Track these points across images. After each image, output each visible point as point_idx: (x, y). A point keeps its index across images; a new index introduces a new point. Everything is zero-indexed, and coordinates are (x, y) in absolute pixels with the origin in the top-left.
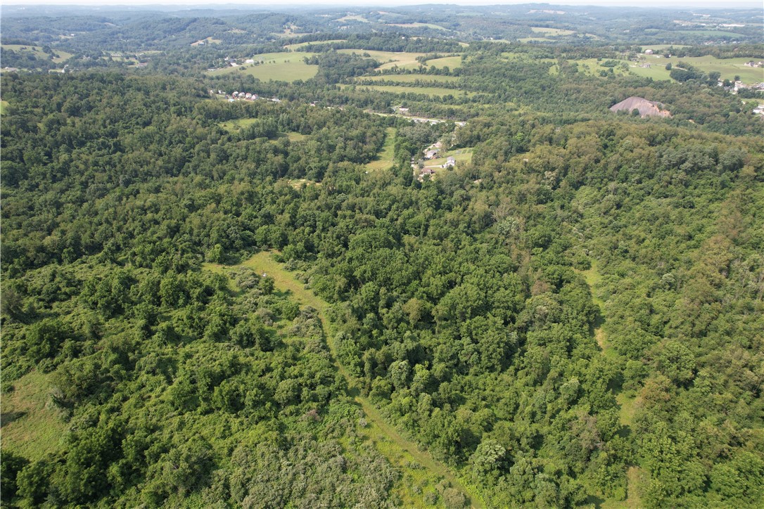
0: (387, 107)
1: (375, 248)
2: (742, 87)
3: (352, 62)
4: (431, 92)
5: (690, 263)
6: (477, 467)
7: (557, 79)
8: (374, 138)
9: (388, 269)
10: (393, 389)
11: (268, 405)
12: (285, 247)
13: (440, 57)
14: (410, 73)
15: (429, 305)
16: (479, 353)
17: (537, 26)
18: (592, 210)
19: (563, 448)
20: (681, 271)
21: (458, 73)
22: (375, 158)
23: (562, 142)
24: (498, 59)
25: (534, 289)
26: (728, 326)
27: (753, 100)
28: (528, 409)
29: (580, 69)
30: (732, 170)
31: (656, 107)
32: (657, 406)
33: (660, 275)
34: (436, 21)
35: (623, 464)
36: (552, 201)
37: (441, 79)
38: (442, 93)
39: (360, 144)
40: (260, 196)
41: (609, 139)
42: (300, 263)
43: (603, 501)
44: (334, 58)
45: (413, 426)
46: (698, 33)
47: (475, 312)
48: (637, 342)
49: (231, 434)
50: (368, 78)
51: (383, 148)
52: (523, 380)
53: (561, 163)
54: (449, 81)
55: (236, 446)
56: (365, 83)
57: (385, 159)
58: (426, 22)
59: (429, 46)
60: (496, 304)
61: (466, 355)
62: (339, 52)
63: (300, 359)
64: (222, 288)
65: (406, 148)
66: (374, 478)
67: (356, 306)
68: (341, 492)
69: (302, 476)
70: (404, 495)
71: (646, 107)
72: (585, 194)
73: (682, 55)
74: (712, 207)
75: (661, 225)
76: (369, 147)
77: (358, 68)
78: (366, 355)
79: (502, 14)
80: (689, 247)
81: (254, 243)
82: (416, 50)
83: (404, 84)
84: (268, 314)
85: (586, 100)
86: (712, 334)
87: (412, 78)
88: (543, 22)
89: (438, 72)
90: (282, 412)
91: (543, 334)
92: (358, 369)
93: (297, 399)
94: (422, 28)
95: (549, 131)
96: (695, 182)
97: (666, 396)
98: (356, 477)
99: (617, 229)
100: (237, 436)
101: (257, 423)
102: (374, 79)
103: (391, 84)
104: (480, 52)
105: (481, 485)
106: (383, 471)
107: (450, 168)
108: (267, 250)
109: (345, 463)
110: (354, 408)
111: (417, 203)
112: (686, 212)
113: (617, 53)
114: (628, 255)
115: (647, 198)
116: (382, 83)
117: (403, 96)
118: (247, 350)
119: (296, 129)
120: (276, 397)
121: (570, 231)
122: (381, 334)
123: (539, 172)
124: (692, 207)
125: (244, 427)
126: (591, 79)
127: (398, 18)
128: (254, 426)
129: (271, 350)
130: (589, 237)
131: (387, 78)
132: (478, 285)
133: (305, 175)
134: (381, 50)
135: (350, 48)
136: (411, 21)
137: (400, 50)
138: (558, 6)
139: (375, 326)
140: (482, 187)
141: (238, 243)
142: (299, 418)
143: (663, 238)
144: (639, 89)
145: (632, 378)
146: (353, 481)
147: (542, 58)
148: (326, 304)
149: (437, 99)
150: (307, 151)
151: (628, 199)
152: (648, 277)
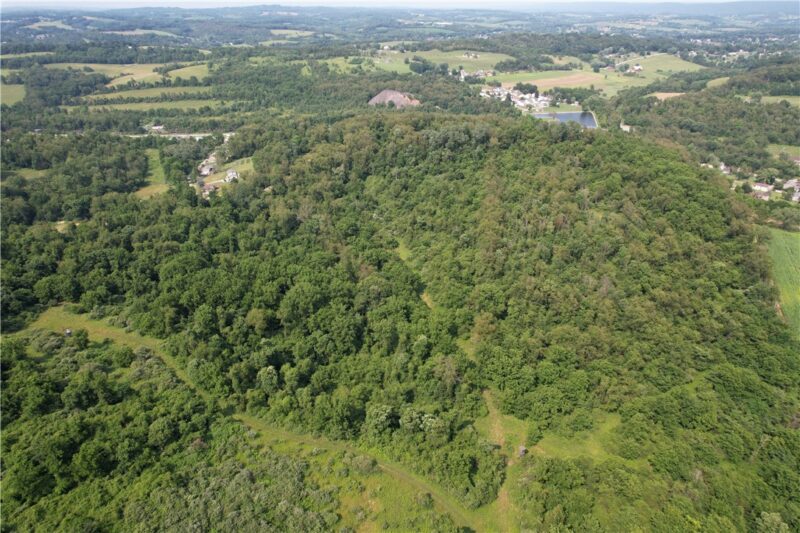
0: (137, 126)
1: (191, 272)
2: (466, 74)
3: (71, 78)
4: (185, 106)
5: (475, 223)
6: (372, 431)
7: (312, 80)
8: (136, 162)
9: (215, 289)
10: (267, 396)
11: (146, 451)
12: (83, 295)
13: (183, 67)
14: (152, 86)
15: (270, 311)
16: (333, 341)
17: (275, 28)
18: (384, 196)
19: (432, 394)
20: (471, 230)
21: (208, 82)
22: (143, 184)
23: (338, 139)
24: (247, 65)
25: (360, 274)
26: (516, 263)
27: (477, 85)
28: (394, 372)
29: (332, 68)
30: (483, 142)
31: (407, 98)
32: (489, 337)
33: (457, 237)
34: (163, 27)
35: (479, 389)
36: (346, 194)
37: (192, 90)
38: (198, 105)
39: (123, 171)
40: (17, 247)
41: (380, 130)
42: (108, 308)
43: (474, 421)
44: (45, 75)
45: (300, 420)
46: (420, 30)
47: (316, 307)
48: (458, 293)
49: (112, 498)
50: (101, 97)
51: (150, 172)
52: (379, 353)
53: (343, 157)
54: (201, 92)
55: (124, 506)
56: (98, 103)
57: (156, 183)
58: (150, 28)
59: (165, 56)
60: (333, 294)
61: (321, 346)
62: (49, 67)
63: (157, 400)
64: (22, 357)
65: (178, 168)
66: (286, 475)
67: (198, 331)
68: (259, 500)
69: (215, 502)
70: (318, 480)
71: (399, 98)
72: (373, 183)
73: (414, 50)
74: (477, 174)
75: (445, 197)
76: (133, 173)
77: (83, 85)
78: (232, 370)
79: (234, 17)
80: (470, 211)
81: (36, 300)
82: (150, 61)
83: (149, 100)
84: (98, 367)
85: (345, 98)
86: (508, 273)
87: (157, 92)
88: (281, 23)
89: (185, 84)
90: (163, 454)
91: (383, 309)
92: (226, 388)
93: (176, 435)
94: (148, 35)
95: (323, 130)
96: (459, 157)
97: (493, 327)
98: (267, 482)
99: (411, 208)
100: (121, 495)
101: (139, 474)
102: (109, 96)
103: (132, 100)
104: (225, 59)
105: (381, 445)
106: (291, 467)
107: (235, 181)
108: (56, 305)
109: (251, 474)
110: (236, 425)
111: (214, 221)
112: (460, 182)
113: (360, 50)
114: (426, 227)
115: (426, 177)
116: (121, 101)
117: (152, 113)
118: (91, 409)
119: (27, 164)
120: (151, 441)
121: (371, 218)
122: (232, 352)
123: (326, 169)
124: (463, 178)
125: (125, 484)
126: (344, 77)
127: (113, 24)
128: (138, 478)
129: (120, 400)
130: (389, 220)
131: (125, 95)
132: (310, 281)
133: (63, 215)
134: (105, 62)
135: (62, 62)
136: (131, 28)
137: (130, 61)
138: (289, 8)
139: (223, 346)
140: (275, 194)
141: (14, 304)
142: (185, 453)
143: (449, 207)
144: (388, 82)
145: (464, 323)
146: (266, 486)
147: (291, 60)
148: (159, 341)
149: (192, 112)
150: (54, 187)
151: (411, 180)
152: (448, 242)
